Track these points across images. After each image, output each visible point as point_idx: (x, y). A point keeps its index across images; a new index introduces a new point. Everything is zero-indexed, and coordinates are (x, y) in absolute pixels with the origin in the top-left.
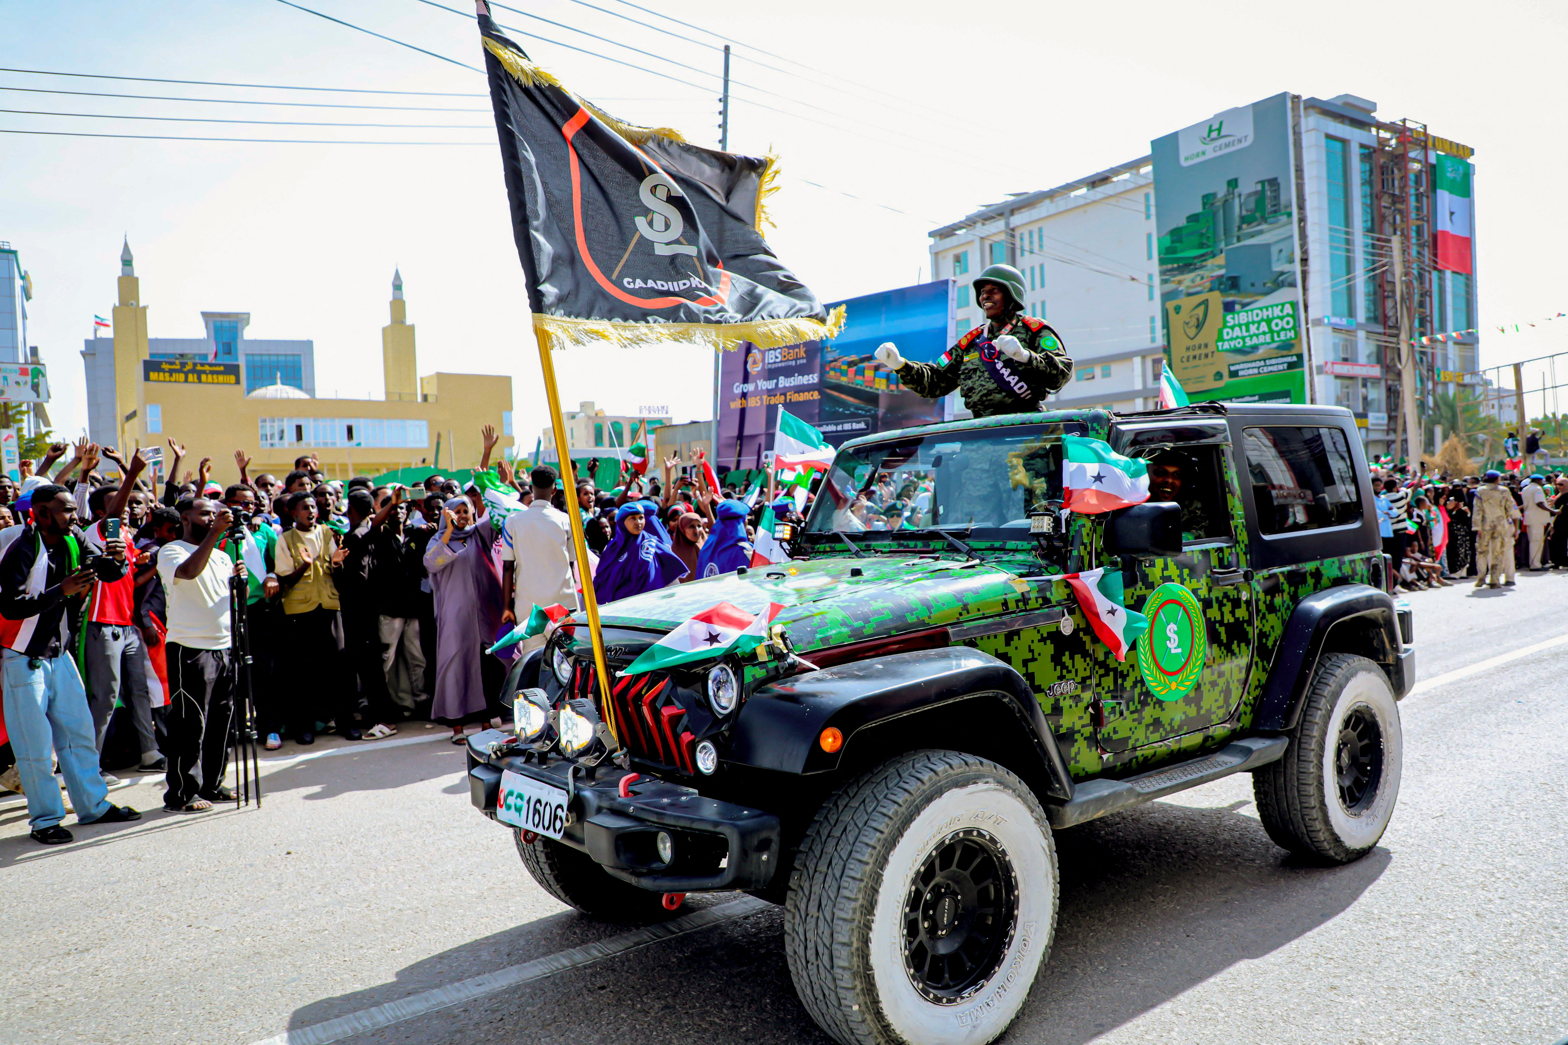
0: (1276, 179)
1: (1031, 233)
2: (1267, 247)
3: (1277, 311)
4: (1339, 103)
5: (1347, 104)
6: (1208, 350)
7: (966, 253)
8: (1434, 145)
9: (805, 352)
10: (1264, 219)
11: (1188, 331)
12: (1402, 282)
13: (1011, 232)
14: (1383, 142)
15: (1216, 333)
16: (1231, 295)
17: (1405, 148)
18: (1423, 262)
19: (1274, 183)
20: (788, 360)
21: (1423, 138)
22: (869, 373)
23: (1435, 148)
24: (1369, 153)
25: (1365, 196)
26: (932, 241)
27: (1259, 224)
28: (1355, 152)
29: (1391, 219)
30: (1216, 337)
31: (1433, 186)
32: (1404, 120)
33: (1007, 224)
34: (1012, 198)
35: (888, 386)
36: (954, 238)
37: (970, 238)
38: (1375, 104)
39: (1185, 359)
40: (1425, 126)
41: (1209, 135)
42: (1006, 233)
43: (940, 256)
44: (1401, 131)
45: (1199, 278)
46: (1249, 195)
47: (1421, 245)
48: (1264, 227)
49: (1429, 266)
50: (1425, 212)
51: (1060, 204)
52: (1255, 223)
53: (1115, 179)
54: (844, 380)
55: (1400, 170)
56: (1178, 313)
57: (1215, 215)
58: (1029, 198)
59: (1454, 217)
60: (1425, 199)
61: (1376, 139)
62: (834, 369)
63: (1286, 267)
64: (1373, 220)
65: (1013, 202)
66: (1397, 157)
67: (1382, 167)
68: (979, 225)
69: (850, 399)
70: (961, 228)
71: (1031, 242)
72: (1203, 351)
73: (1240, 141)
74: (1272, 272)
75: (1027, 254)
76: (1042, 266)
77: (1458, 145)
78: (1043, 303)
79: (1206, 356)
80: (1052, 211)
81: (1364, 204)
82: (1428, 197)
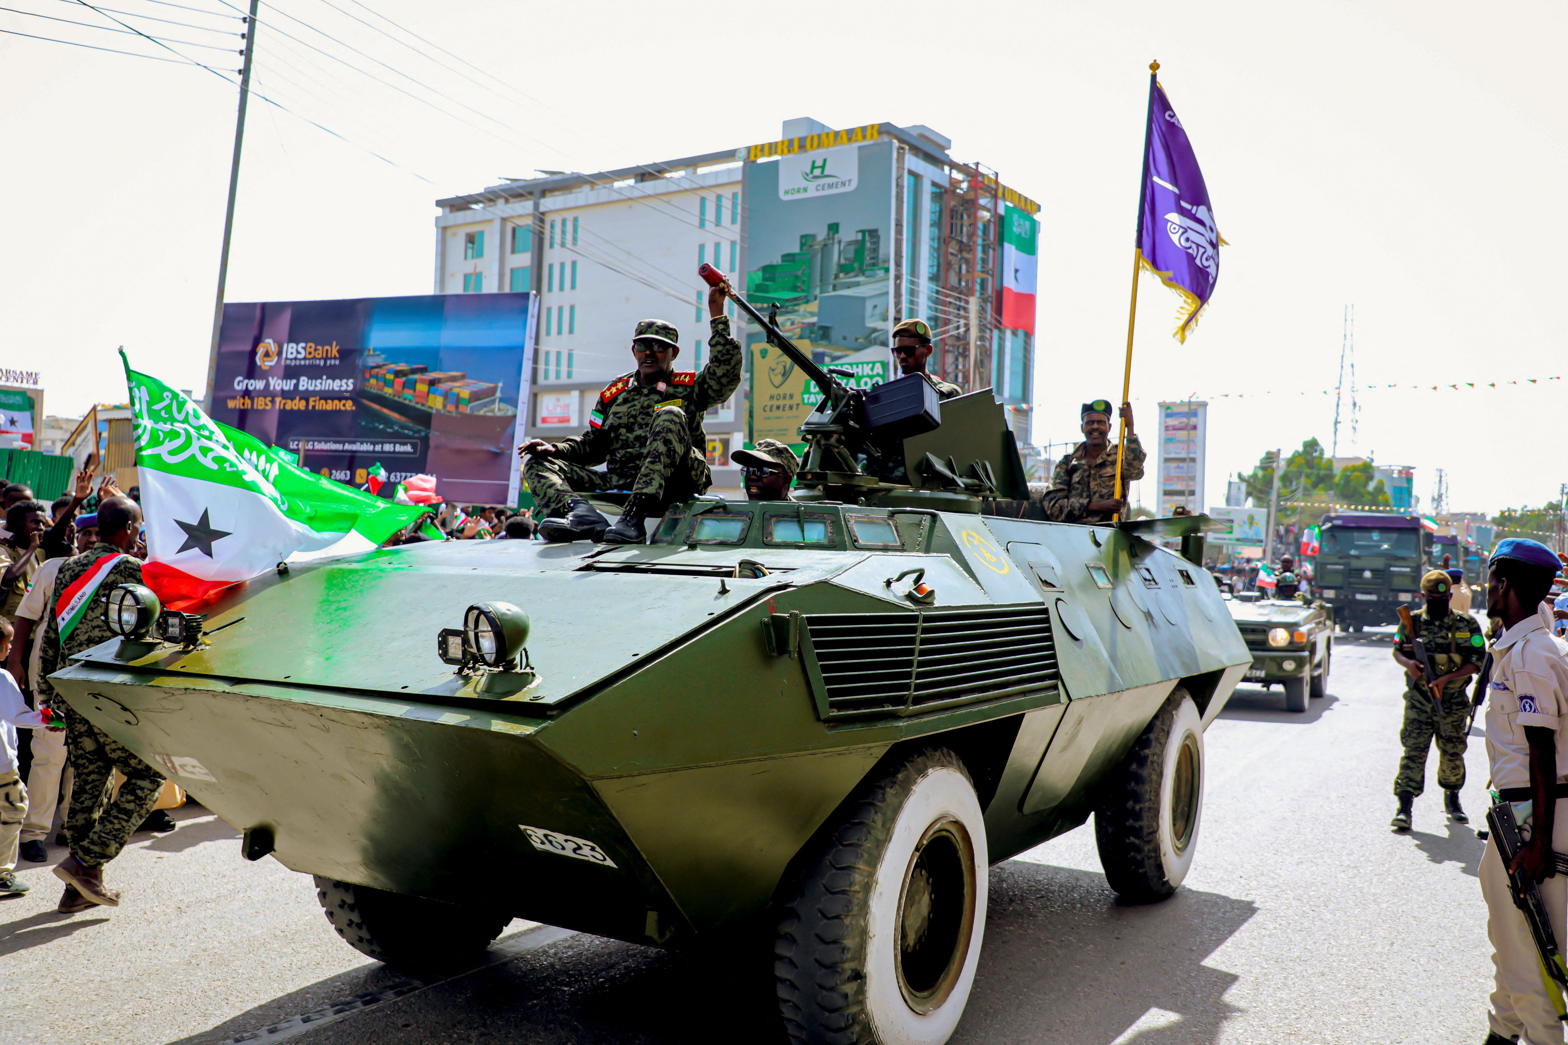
0: (876, 231)
1: (564, 222)
2: (862, 300)
3: (867, 370)
4: (915, 133)
5: (922, 136)
6: (794, 402)
7: (482, 233)
8: (1004, 195)
9: (338, 351)
10: (862, 272)
11: (772, 376)
12: (977, 346)
13: (541, 218)
14: (955, 184)
15: (803, 384)
16: (822, 346)
17: (976, 195)
18: (985, 319)
19: (874, 234)
20: (314, 358)
21: (994, 186)
22: (422, 388)
23: (1004, 198)
24: (941, 193)
25: (933, 239)
26: (439, 211)
27: (856, 276)
28: (927, 190)
29: (956, 267)
30: (802, 388)
31: (1001, 239)
32: (977, 164)
33: (536, 206)
34: (544, 176)
35: (445, 406)
36: (468, 212)
37: (489, 216)
38: (950, 141)
39: (768, 409)
40: (997, 174)
41: (812, 172)
42: (534, 216)
43: (449, 232)
44: (972, 173)
45: (789, 323)
46: (850, 243)
47: (984, 300)
48: (861, 279)
49: (990, 323)
50: (991, 265)
51: (601, 193)
52: (852, 274)
53: (668, 175)
54: (388, 391)
55: (969, 216)
56: (764, 357)
57: (813, 257)
58: (565, 180)
59: (1019, 274)
60: (991, 251)
61: (947, 179)
62: (376, 377)
63: (879, 325)
64: (939, 266)
65: (545, 182)
66: (967, 202)
67: (952, 211)
68: (501, 202)
69: (394, 416)
70: (477, 202)
71: (563, 232)
72: (788, 402)
73: (843, 184)
74: (865, 327)
75: (557, 246)
76: (574, 263)
77: (1026, 199)
78: (572, 308)
79: (791, 408)
80: (592, 201)
81: (931, 247)
82: (994, 250)
